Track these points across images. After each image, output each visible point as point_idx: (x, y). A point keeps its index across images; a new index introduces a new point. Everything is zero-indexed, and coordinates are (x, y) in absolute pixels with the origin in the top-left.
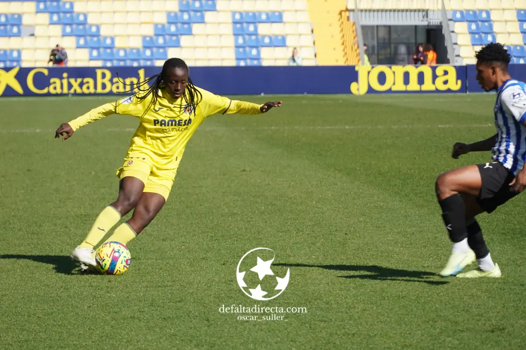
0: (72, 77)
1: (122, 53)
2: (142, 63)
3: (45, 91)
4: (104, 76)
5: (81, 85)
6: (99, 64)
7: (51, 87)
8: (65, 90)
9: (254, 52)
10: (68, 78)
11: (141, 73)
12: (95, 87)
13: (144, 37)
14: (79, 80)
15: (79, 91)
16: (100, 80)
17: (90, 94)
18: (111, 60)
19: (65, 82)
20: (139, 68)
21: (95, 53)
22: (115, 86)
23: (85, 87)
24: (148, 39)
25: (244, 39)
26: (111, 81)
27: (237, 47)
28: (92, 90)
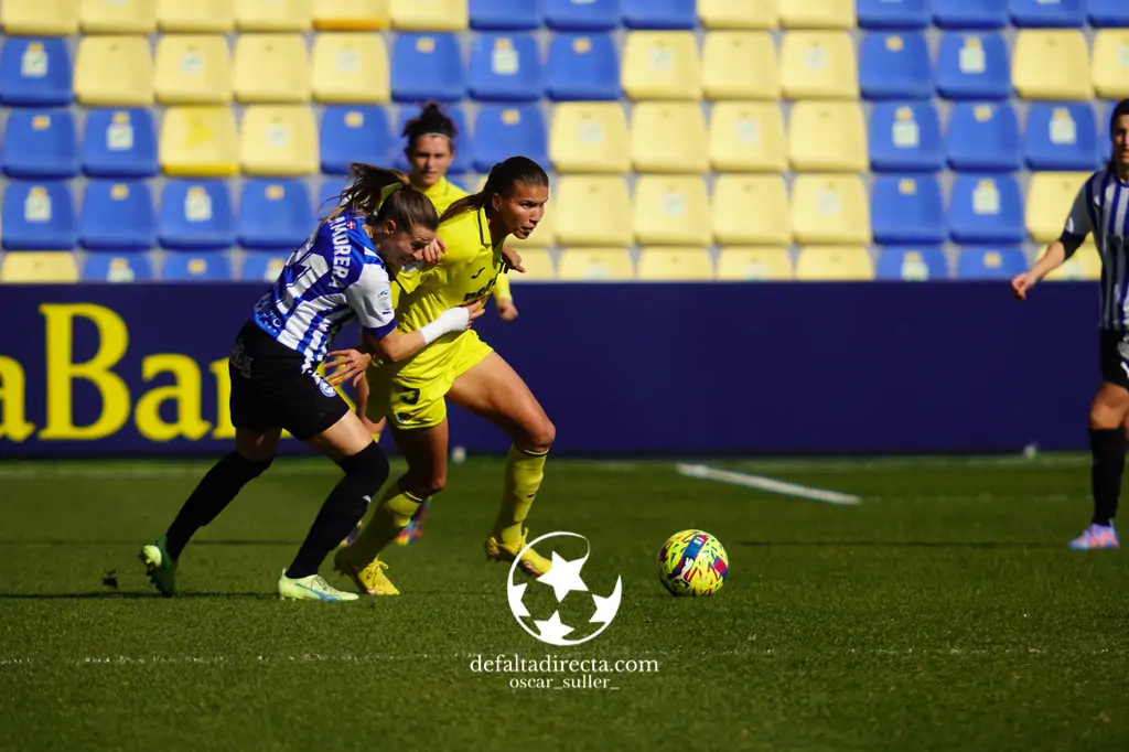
1: (198, 206)
6: (59, 268)
9: (986, 197)
12: (36, 409)
13: (331, 110)
16: (61, 369)
18: (131, 249)
21: (38, 206)
22: (152, 401)
24: (354, 119)
25: (927, 122)
26: (128, 370)
27: (885, 168)
28: (16, 429)
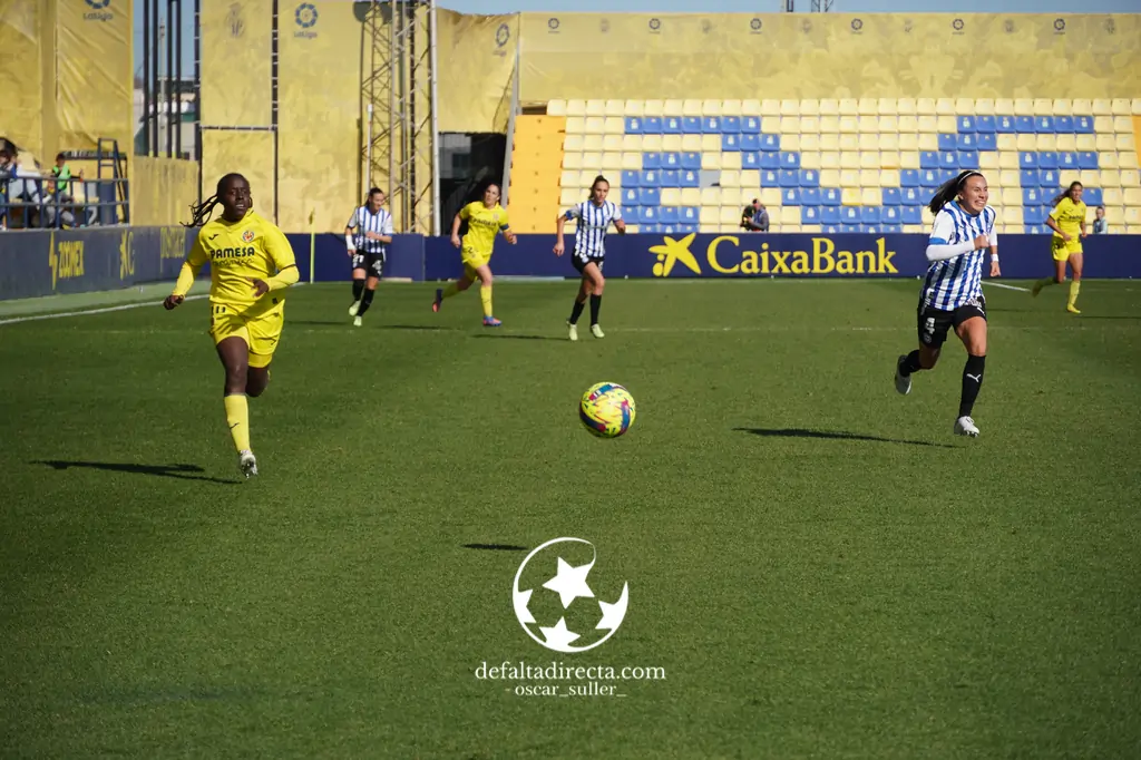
0: (775, 251)
1: (852, 214)
2: (882, 229)
3: (735, 269)
4: (824, 248)
5: (789, 262)
6: (817, 229)
7: (744, 264)
8: (765, 270)
10: (769, 250)
11: (881, 243)
12: (811, 265)
13: (886, 189)
14: (786, 254)
15: (786, 270)
16: (817, 255)
17: (802, 276)
18: (834, 224)
19: (765, 256)
20: (878, 236)
21: (811, 213)
22: (840, 263)
23: (794, 266)
24: (891, 192)
25: (1038, 193)
26: (834, 255)
27: (1027, 205)
28: (806, 269)
